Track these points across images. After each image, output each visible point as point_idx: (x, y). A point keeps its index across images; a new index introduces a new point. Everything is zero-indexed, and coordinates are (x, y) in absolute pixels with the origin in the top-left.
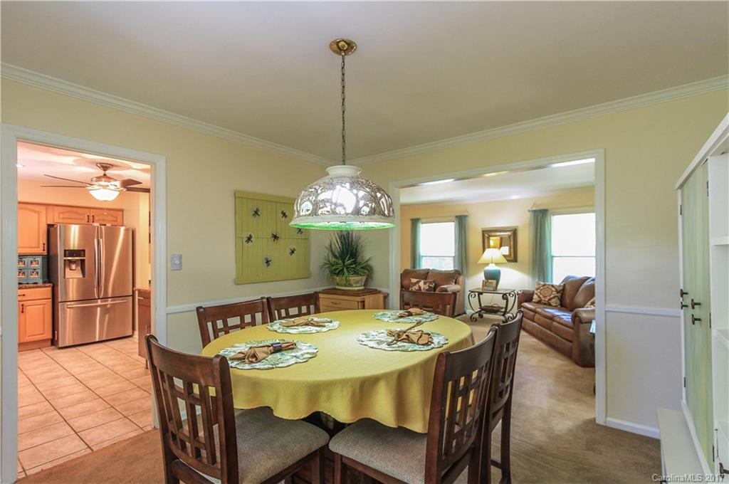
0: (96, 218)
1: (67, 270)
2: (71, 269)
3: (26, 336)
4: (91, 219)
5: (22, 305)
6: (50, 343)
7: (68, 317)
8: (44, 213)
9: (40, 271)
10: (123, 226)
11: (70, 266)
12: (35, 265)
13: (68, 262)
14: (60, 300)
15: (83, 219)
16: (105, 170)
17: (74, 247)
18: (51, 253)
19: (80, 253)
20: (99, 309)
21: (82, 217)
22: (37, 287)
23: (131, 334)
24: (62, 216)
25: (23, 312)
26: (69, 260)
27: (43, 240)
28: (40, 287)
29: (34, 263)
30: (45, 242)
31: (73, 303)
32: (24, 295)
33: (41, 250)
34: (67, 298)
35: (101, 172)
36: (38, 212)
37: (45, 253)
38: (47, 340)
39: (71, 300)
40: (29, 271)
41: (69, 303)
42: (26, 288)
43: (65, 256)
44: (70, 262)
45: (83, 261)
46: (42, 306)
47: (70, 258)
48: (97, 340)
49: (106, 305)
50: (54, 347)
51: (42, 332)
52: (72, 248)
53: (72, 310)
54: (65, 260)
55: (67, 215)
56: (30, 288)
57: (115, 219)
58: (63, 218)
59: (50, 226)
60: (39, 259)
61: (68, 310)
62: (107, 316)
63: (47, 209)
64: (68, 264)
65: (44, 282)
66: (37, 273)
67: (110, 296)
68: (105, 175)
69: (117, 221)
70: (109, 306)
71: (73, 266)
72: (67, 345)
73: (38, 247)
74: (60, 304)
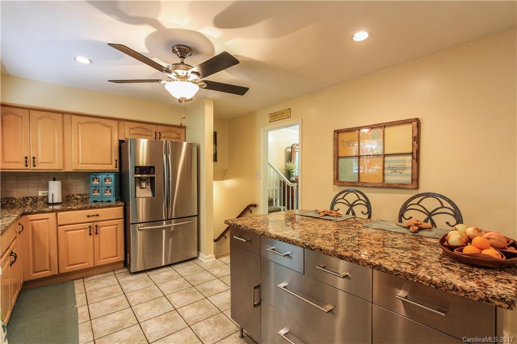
0: (163, 135)
1: (138, 188)
2: (141, 188)
3: (100, 260)
4: (158, 136)
5: (96, 226)
6: (122, 265)
7: (139, 238)
8: (115, 127)
9: (113, 189)
10: (185, 141)
11: (140, 185)
12: (108, 183)
13: (139, 180)
14: (131, 223)
15: (151, 136)
16: (182, 57)
17: (143, 164)
18: (124, 169)
19: (148, 169)
20: (164, 231)
21: (150, 134)
22: (110, 206)
23: (196, 256)
24: (132, 132)
25: (97, 233)
26: (139, 177)
27: (115, 156)
28: (113, 206)
29: (108, 180)
30: (117, 158)
31: (142, 224)
32: (97, 215)
33: (113, 167)
34: (137, 220)
35: (179, 61)
36: (110, 127)
37: (117, 170)
38: (120, 262)
39: (141, 221)
40: (104, 188)
41: (139, 225)
42: (99, 208)
43: (135, 174)
44: (141, 179)
45: (152, 179)
46: (115, 226)
47: (139, 176)
48: (163, 264)
49: (170, 227)
50: (126, 270)
51: (115, 255)
52: (141, 165)
53: (142, 232)
54: (135, 177)
55: (136, 131)
56: (103, 207)
57: (178, 136)
58: (133, 134)
59: (121, 142)
60: (112, 176)
61: (139, 232)
62: (171, 240)
63: (118, 125)
64: (139, 181)
65: (117, 200)
66: (110, 191)
67: (173, 217)
68: (182, 63)
69: (180, 138)
70: (172, 229)
71: (144, 185)
72: (138, 270)
73: (111, 164)
74: (131, 225)
